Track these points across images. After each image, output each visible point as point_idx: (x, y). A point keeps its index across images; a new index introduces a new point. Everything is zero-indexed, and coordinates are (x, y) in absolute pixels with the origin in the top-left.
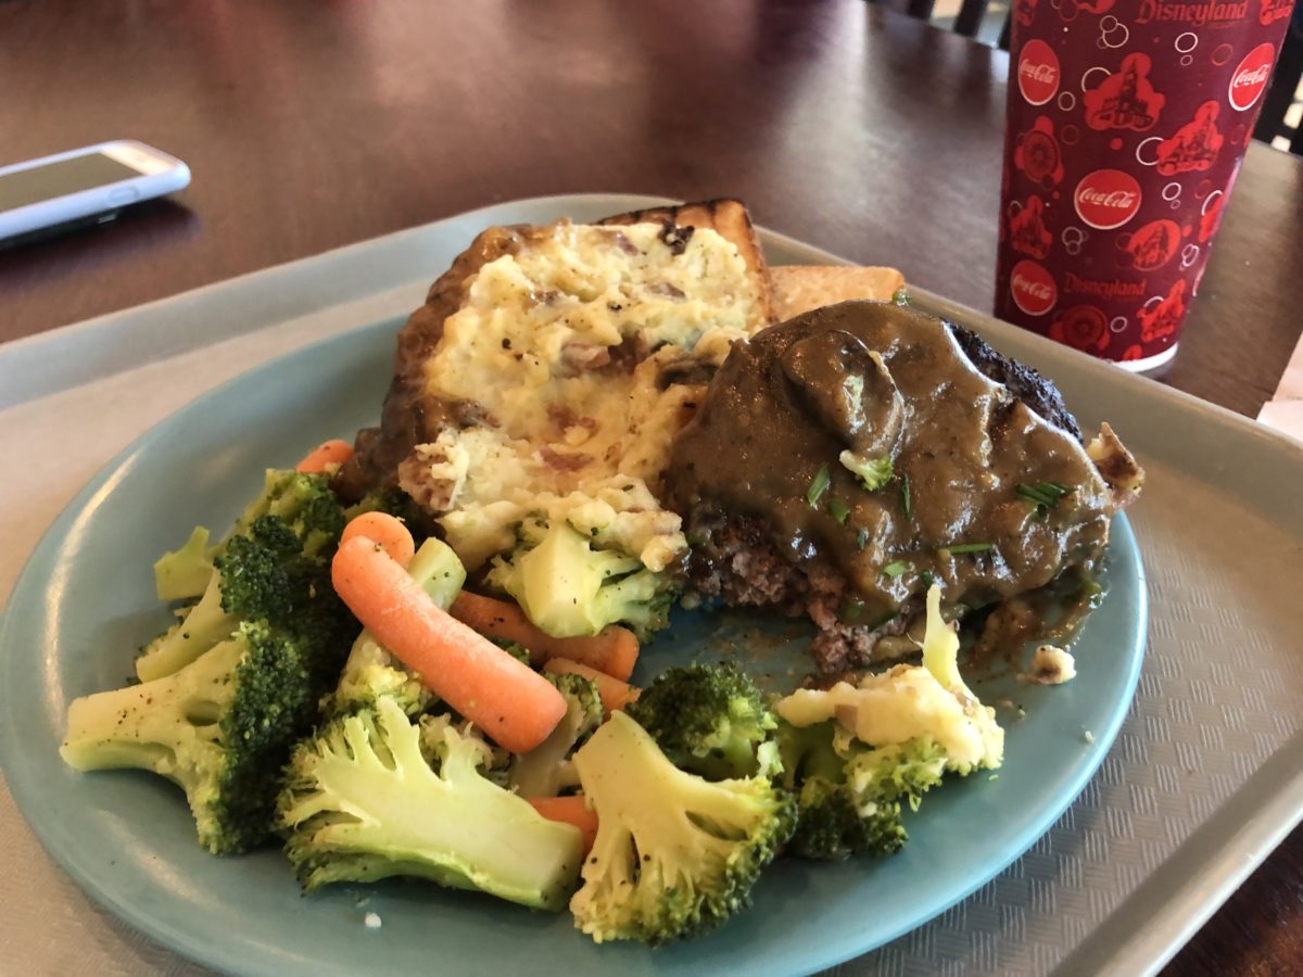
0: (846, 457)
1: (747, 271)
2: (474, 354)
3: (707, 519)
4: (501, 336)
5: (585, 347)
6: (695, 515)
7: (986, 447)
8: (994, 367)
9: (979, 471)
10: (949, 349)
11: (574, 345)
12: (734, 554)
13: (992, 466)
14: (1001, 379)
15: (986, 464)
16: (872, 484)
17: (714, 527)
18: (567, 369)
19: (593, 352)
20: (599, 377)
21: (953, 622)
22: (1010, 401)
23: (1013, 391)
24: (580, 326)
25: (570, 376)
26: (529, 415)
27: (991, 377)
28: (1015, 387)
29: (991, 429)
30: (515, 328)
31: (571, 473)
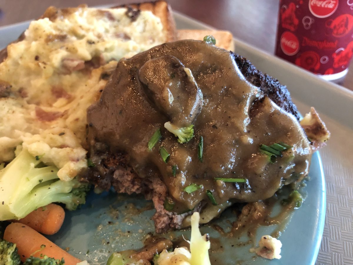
0: (168, 125)
1: (163, 30)
2: (20, 62)
3: (99, 153)
4: (34, 55)
5: (72, 60)
6: (92, 151)
7: (246, 121)
8: (255, 78)
9: (242, 134)
10: (231, 68)
11: (68, 60)
12: (115, 170)
13: (249, 132)
14: (258, 84)
15: (246, 131)
16: (182, 140)
17: (102, 157)
18: (64, 70)
19: (76, 63)
20: (81, 74)
21: (205, 235)
22: (262, 96)
23: (264, 91)
24: (72, 50)
25: (65, 74)
26: (43, 92)
27: (253, 83)
28: (265, 89)
29: (250, 111)
30: (42, 51)
31: (47, 123)
